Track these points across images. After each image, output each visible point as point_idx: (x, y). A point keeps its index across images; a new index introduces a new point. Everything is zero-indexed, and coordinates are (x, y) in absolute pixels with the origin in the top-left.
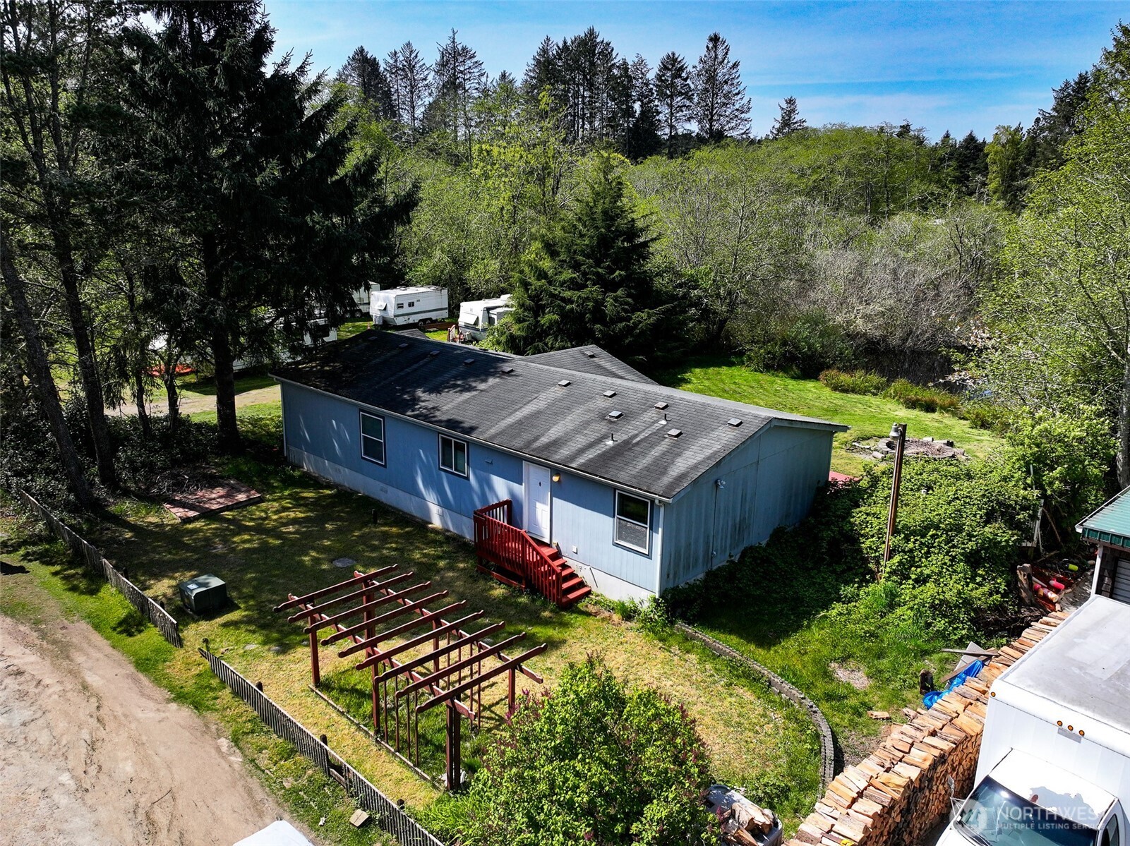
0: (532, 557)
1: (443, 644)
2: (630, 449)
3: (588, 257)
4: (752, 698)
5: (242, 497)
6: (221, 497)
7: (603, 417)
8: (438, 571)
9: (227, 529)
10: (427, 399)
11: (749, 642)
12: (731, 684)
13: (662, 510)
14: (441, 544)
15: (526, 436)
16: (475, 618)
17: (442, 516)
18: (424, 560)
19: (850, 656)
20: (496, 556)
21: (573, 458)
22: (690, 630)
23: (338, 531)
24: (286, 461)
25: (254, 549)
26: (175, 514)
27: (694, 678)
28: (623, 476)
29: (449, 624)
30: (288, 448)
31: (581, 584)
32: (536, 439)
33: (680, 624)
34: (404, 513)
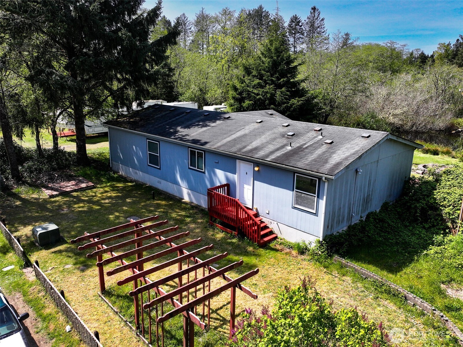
0: (242, 215)
1: (185, 267)
2: (302, 151)
3: (267, 72)
4: (394, 308)
5: (83, 185)
6: (73, 185)
7: (283, 136)
8: (186, 224)
9: (72, 201)
10: (182, 131)
11: (382, 269)
12: (378, 298)
13: (326, 184)
14: (189, 209)
15: (239, 146)
16: (207, 249)
17: (189, 195)
18: (178, 217)
19: (452, 280)
20: (219, 215)
21: (268, 156)
22: (344, 261)
23: (134, 203)
24: (111, 170)
25: (84, 211)
26: (46, 193)
27: (351, 292)
28: (300, 164)
29: (188, 253)
30: (112, 163)
31: (271, 233)
32: (245, 147)
33: (336, 257)
34: (170, 194)
